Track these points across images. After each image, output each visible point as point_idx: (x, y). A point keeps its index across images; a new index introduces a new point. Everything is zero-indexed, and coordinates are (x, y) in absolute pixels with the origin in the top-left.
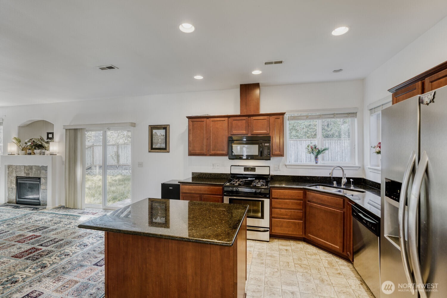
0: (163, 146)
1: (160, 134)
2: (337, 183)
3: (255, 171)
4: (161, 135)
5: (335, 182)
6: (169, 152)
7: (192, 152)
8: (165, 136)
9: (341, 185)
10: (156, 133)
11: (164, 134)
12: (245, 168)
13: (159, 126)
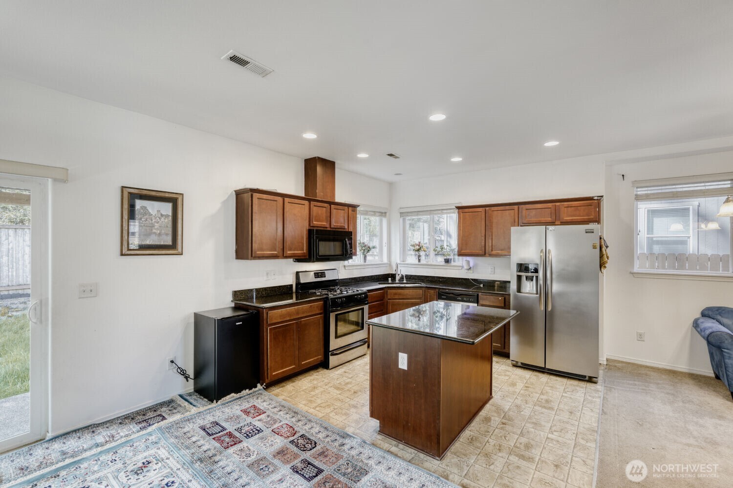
0: (168, 241)
1: (158, 211)
2: (392, 280)
3: (325, 277)
4: (162, 215)
5: (390, 279)
6: (182, 254)
7: (258, 253)
8: (170, 218)
9: (388, 281)
10: (144, 208)
11: (170, 213)
12: (315, 273)
13: (153, 194)
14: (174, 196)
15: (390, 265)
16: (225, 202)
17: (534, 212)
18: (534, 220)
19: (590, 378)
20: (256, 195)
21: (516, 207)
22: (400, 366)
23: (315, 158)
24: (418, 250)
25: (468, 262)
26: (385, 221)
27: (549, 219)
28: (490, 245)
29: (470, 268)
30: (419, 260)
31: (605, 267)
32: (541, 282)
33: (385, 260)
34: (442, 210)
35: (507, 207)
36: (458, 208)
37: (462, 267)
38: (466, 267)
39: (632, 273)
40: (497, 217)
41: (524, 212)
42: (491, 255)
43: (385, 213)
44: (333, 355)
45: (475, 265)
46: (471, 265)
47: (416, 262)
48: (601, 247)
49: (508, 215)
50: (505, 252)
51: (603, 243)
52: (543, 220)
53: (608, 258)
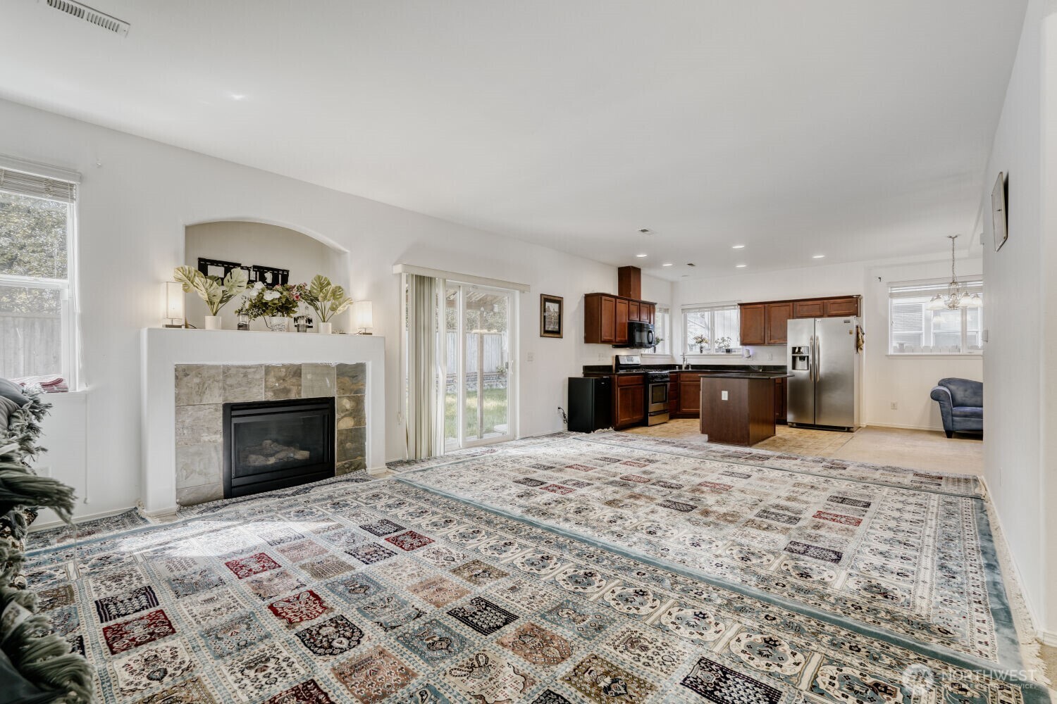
0: (556, 328)
1: (552, 310)
2: (679, 368)
3: (633, 361)
4: (554, 313)
5: (677, 367)
6: (562, 337)
7: (604, 338)
8: (558, 315)
10: (549, 307)
11: (558, 311)
13: (552, 298)
14: (559, 299)
15: (672, 357)
16: (579, 303)
17: (806, 307)
18: (806, 314)
19: (849, 428)
20: (603, 298)
21: (791, 304)
22: (723, 399)
23: (629, 267)
24: (700, 342)
25: (748, 351)
26: (667, 317)
27: (818, 313)
28: (769, 335)
29: (750, 357)
30: (701, 351)
31: (861, 349)
32: (811, 362)
33: (667, 352)
34: (724, 306)
35: (784, 304)
36: (740, 305)
37: (743, 355)
38: (746, 355)
39: (887, 356)
40: (775, 311)
41: (798, 307)
42: (769, 344)
43: (668, 309)
44: (651, 416)
45: (755, 354)
46: (751, 354)
47: (699, 353)
48: (858, 334)
49: (785, 310)
50: (783, 340)
51: (859, 331)
52: (813, 314)
53: (863, 342)
